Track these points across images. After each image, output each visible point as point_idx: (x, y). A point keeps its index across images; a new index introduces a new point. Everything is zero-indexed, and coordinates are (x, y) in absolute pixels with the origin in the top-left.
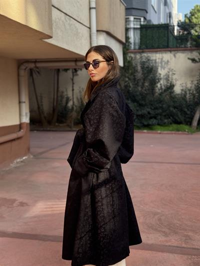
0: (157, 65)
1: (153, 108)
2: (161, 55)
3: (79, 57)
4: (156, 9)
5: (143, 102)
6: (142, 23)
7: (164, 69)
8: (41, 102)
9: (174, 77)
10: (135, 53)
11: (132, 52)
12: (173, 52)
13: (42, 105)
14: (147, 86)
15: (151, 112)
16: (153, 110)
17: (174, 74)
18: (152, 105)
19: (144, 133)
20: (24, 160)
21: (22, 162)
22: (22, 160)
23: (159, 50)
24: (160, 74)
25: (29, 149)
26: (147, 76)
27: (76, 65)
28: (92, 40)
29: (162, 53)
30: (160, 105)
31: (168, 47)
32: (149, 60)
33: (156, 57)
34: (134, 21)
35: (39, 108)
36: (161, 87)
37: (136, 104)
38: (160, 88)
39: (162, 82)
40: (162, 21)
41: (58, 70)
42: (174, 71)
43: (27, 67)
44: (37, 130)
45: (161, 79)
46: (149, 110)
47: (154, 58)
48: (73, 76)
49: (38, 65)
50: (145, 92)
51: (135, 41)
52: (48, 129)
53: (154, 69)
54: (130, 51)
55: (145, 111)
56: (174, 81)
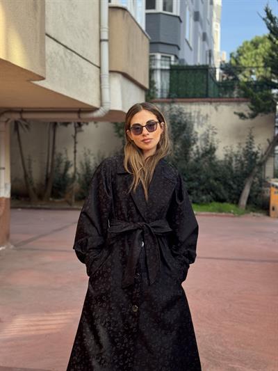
0: (193, 120)
1: (186, 179)
2: (197, 107)
3: (84, 107)
4: (191, 45)
6: (173, 63)
7: (202, 126)
8: (30, 168)
9: (216, 137)
10: (162, 103)
11: (158, 102)
12: (214, 104)
13: (30, 172)
14: (179, 149)
16: (186, 181)
17: (216, 133)
18: (185, 175)
23: (195, 100)
24: (196, 133)
25: (8, 236)
26: (179, 135)
27: (79, 117)
28: (102, 84)
29: (199, 105)
30: (197, 176)
31: (207, 96)
32: (181, 113)
33: (191, 109)
34: (161, 60)
35: (26, 176)
36: (198, 150)
38: (195, 152)
39: (198, 143)
40: (200, 61)
41: (55, 124)
42: (216, 129)
43: (9, 119)
44: (22, 208)
45: (197, 139)
47: (188, 111)
48: (76, 133)
49: (25, 116)
50: (176, 157)
51: (162, 86)
52: (39, 206)
53: (188, 126)
54: (156, 100)
56: (216, 143)
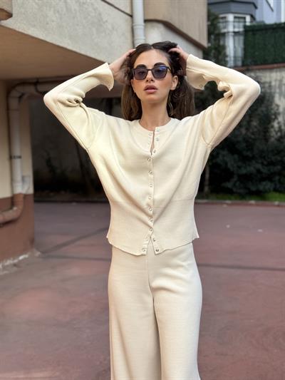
0: (273, 91)
1: (265, 163)
2: (278, 74)
5: (249, 154)
6: (248, 24)
14: (256, 127)
15: (262, 170)
16: (266, 166)
18: (264, 158)
19: (251, 205)
20: (20, 261)
21: (15, 265)
22: (16, 261)
23: (275, 65)
24: (278, 106)
26: (256, 110)
29: (280, 71)
30: (279, 158)
33: (270, 77)
34: (234, 22)
36: (280, 127)
37: (236, 156)
38: (277, 129)
39: (280, 119)
43: (23, 94)
44: (77, 202)
45: (279, 114)
46: (259, 166)
47: (268, 80)
50: (253, 137)
51: (235, 52)
53: (267, 98)
55: (251, 168)
